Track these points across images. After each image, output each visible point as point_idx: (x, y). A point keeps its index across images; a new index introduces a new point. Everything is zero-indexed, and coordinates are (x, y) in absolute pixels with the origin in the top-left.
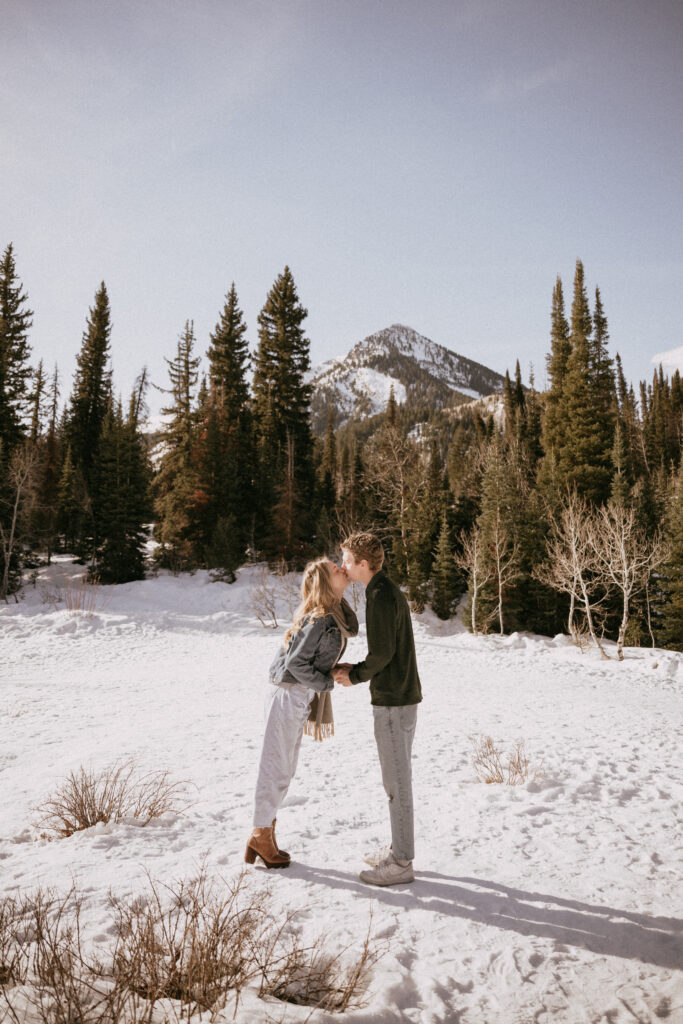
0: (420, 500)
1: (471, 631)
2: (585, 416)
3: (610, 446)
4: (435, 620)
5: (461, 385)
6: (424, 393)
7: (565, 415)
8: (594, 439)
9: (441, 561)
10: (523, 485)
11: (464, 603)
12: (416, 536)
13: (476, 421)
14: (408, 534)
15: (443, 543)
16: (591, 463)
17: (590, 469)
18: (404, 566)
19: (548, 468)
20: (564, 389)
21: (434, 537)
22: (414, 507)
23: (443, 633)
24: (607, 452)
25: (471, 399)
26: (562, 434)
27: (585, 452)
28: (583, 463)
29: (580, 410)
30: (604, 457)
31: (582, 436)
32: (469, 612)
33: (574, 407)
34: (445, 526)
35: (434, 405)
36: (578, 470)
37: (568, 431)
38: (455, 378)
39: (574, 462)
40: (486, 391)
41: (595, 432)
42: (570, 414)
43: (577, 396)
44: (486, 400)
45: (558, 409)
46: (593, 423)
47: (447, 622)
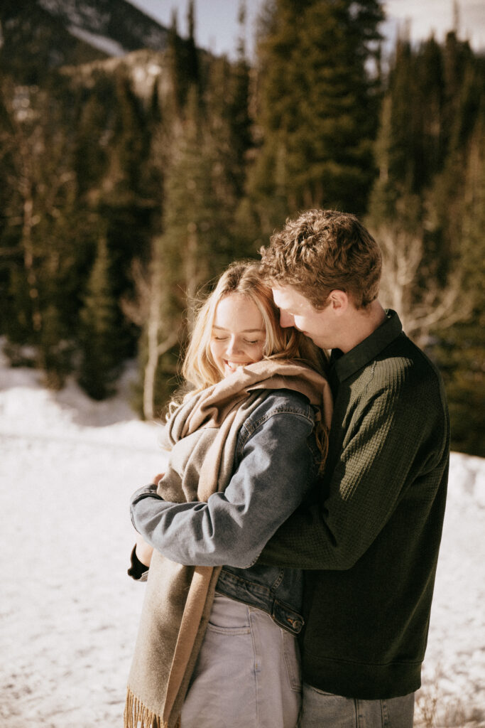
0: (60, 207)
1: (143, 418)
2: (333, 81)
3: (372, 134)
4: (84, 402)
5: (93, 31)
6: (30, 38)
7: (301, 79)
8: (346, 122)
9: (96, 308)
10: (222, 192)
11: (130, 376)
12: (52, 265)
13: (120, 93)
14: (38, 262)
15: (99, 276)
16: (340, 160)
17: (335, 169)
18: (29, 316)
19: (271, 164)
20: (303, 35)
21: (84, 268)
22: (49, 218)
23: (97, 421)
24: (365, 144)
25: (105, 56)
26: (294, 110)
27: (329, 141)
28: (323, 160)
29: (327, 72)
30: (357, 152)
31: (324, 115)
32: (140, 391)
33: (317, 66)
34: (102, 250)
35: (46, 60)
36: (317, 170)
37: (304, 108)
38: (84, 16)
39: (310, 156)
40: (131, 44)
41: (347, 110)
42: (310, 76)
43: (322, 47)
44: (131, 58)
45: (291, 67)
46: (345, 94)
47: (103, 407)
